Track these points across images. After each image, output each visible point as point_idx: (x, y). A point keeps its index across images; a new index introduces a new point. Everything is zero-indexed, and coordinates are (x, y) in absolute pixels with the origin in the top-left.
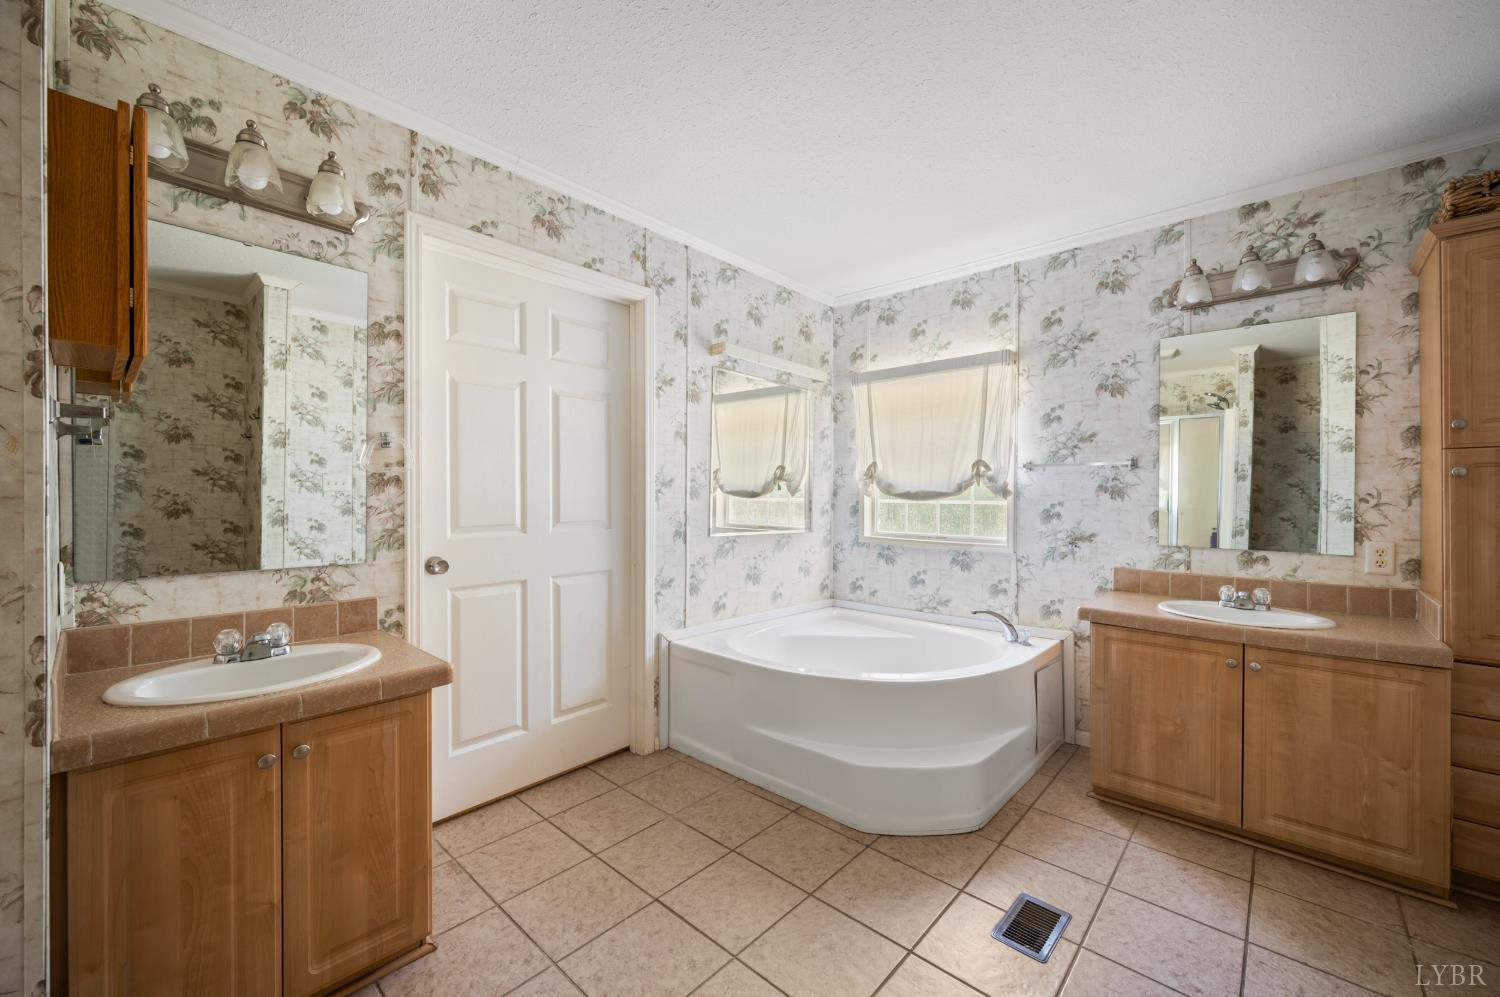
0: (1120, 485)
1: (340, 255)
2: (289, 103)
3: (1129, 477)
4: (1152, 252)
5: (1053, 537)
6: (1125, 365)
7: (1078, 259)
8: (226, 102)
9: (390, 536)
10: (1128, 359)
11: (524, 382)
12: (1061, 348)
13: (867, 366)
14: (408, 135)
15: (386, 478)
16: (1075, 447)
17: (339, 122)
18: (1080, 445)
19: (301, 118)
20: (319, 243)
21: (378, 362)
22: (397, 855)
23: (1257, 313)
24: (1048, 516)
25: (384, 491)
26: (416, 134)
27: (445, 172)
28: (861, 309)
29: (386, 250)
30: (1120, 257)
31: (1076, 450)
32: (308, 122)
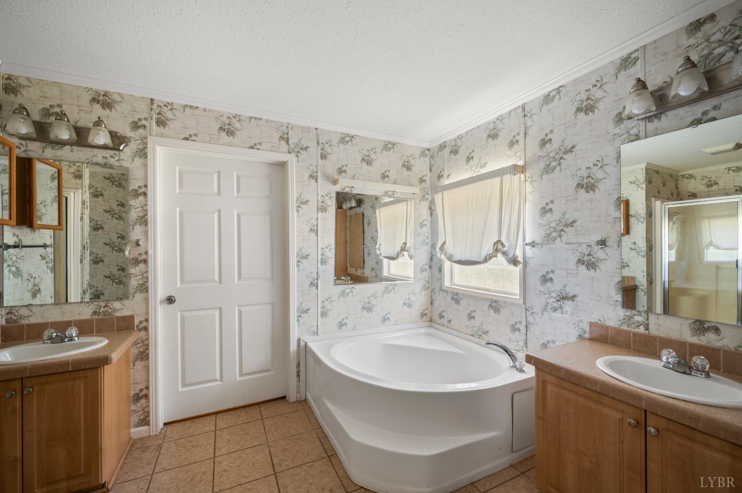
0: (593, 260)
1: (116, 161)
2: (92, 98)
3: (599, 253)
4: (614, 78)
5: (547, 296)
6: (596, 168)
7: (562, 94)
8: (65, 104)
9: (141, 287)
10: (597, 163)
11: (220, 210)
12: (551, 160)
13: (446, 182)
14: (149, 101)
15: (139, 260)
16: (562, 230)
17: (115, 102)
18: (565, 229)
19: (98, 103)
20: (106, 157)
21: (135, 207)
22: (82, 444)
23: (705, 113)
24: (545, 279)
25: (138, 266)
26: (154, 99)
27: (169, 115)
28: (442, 147)
29: (139, 156)
30: (590, 87)
31: (562, 233)
32: (101, 105)
